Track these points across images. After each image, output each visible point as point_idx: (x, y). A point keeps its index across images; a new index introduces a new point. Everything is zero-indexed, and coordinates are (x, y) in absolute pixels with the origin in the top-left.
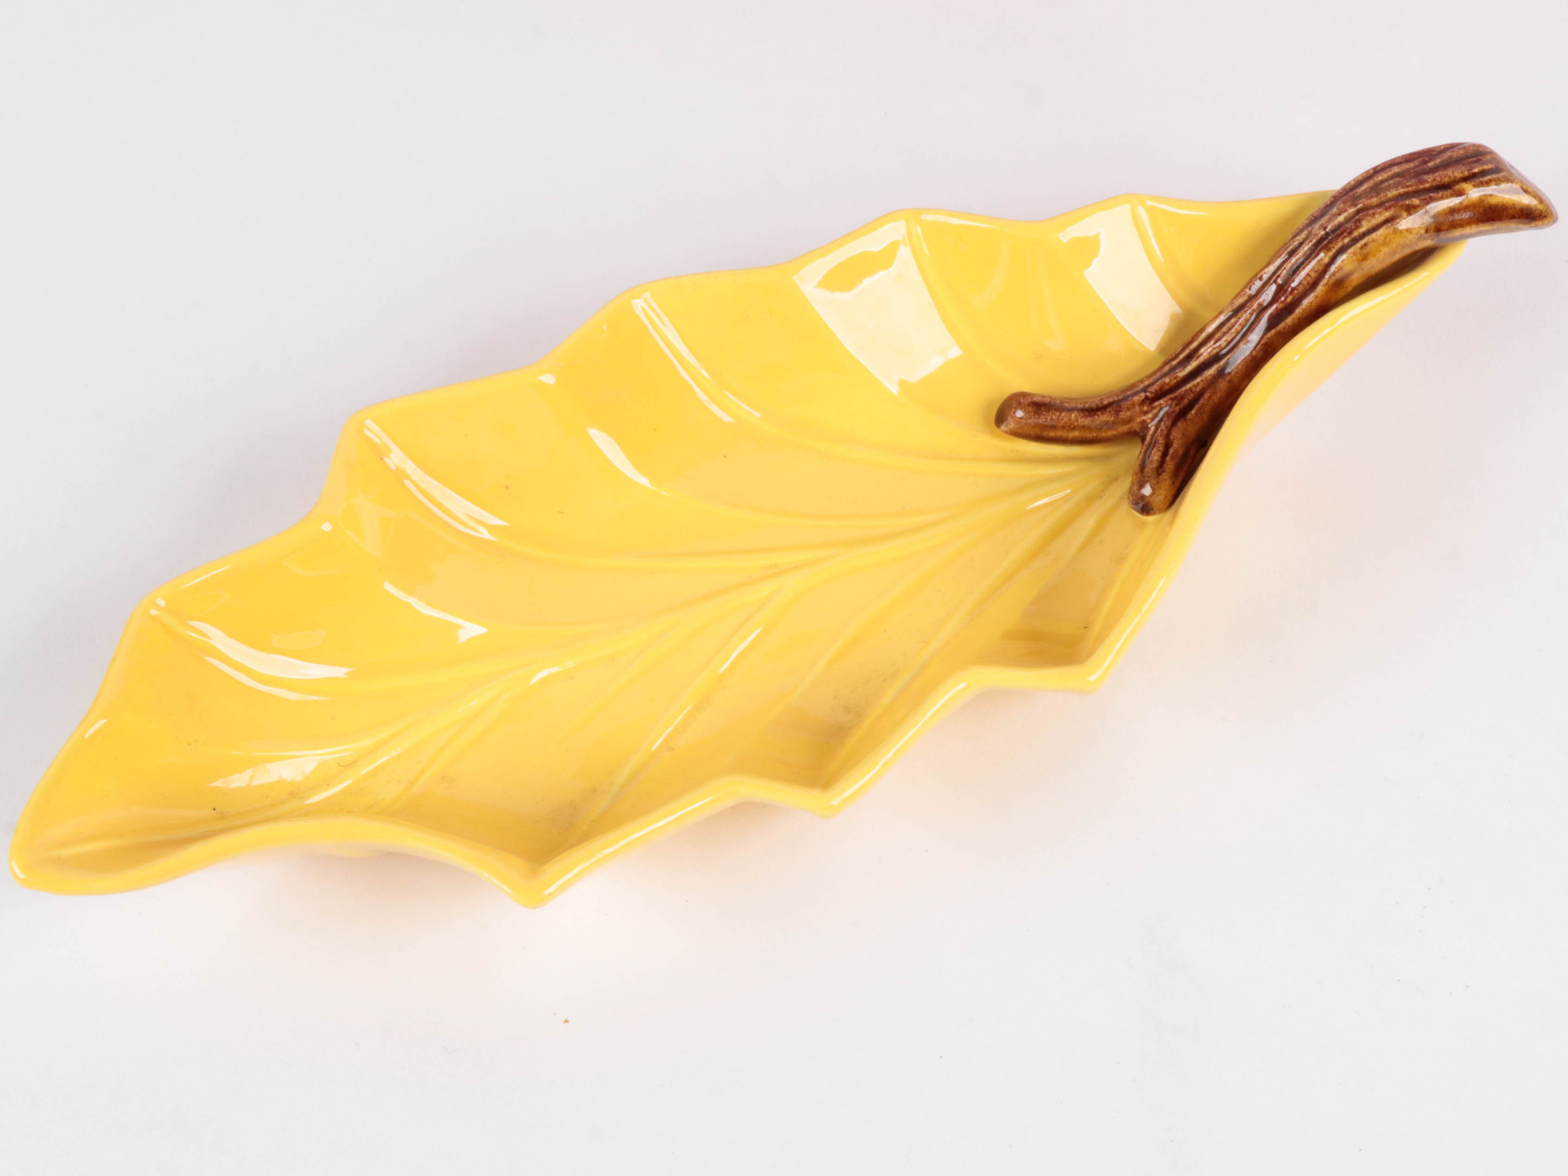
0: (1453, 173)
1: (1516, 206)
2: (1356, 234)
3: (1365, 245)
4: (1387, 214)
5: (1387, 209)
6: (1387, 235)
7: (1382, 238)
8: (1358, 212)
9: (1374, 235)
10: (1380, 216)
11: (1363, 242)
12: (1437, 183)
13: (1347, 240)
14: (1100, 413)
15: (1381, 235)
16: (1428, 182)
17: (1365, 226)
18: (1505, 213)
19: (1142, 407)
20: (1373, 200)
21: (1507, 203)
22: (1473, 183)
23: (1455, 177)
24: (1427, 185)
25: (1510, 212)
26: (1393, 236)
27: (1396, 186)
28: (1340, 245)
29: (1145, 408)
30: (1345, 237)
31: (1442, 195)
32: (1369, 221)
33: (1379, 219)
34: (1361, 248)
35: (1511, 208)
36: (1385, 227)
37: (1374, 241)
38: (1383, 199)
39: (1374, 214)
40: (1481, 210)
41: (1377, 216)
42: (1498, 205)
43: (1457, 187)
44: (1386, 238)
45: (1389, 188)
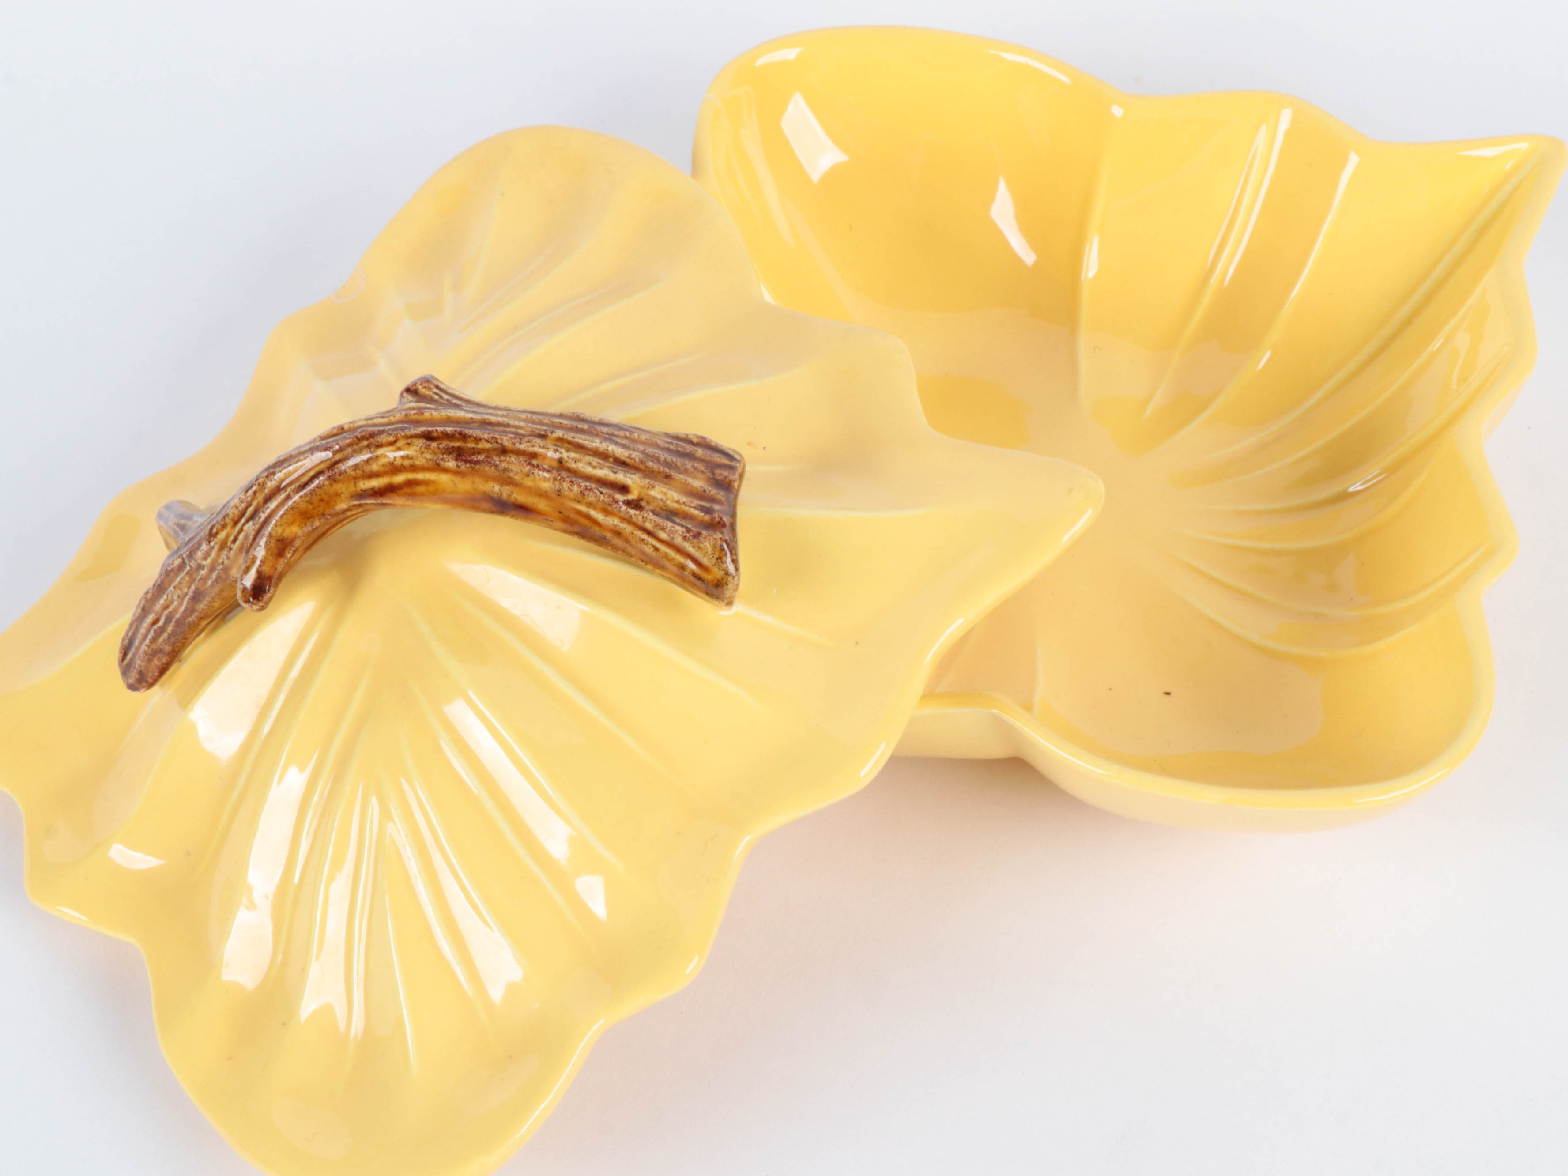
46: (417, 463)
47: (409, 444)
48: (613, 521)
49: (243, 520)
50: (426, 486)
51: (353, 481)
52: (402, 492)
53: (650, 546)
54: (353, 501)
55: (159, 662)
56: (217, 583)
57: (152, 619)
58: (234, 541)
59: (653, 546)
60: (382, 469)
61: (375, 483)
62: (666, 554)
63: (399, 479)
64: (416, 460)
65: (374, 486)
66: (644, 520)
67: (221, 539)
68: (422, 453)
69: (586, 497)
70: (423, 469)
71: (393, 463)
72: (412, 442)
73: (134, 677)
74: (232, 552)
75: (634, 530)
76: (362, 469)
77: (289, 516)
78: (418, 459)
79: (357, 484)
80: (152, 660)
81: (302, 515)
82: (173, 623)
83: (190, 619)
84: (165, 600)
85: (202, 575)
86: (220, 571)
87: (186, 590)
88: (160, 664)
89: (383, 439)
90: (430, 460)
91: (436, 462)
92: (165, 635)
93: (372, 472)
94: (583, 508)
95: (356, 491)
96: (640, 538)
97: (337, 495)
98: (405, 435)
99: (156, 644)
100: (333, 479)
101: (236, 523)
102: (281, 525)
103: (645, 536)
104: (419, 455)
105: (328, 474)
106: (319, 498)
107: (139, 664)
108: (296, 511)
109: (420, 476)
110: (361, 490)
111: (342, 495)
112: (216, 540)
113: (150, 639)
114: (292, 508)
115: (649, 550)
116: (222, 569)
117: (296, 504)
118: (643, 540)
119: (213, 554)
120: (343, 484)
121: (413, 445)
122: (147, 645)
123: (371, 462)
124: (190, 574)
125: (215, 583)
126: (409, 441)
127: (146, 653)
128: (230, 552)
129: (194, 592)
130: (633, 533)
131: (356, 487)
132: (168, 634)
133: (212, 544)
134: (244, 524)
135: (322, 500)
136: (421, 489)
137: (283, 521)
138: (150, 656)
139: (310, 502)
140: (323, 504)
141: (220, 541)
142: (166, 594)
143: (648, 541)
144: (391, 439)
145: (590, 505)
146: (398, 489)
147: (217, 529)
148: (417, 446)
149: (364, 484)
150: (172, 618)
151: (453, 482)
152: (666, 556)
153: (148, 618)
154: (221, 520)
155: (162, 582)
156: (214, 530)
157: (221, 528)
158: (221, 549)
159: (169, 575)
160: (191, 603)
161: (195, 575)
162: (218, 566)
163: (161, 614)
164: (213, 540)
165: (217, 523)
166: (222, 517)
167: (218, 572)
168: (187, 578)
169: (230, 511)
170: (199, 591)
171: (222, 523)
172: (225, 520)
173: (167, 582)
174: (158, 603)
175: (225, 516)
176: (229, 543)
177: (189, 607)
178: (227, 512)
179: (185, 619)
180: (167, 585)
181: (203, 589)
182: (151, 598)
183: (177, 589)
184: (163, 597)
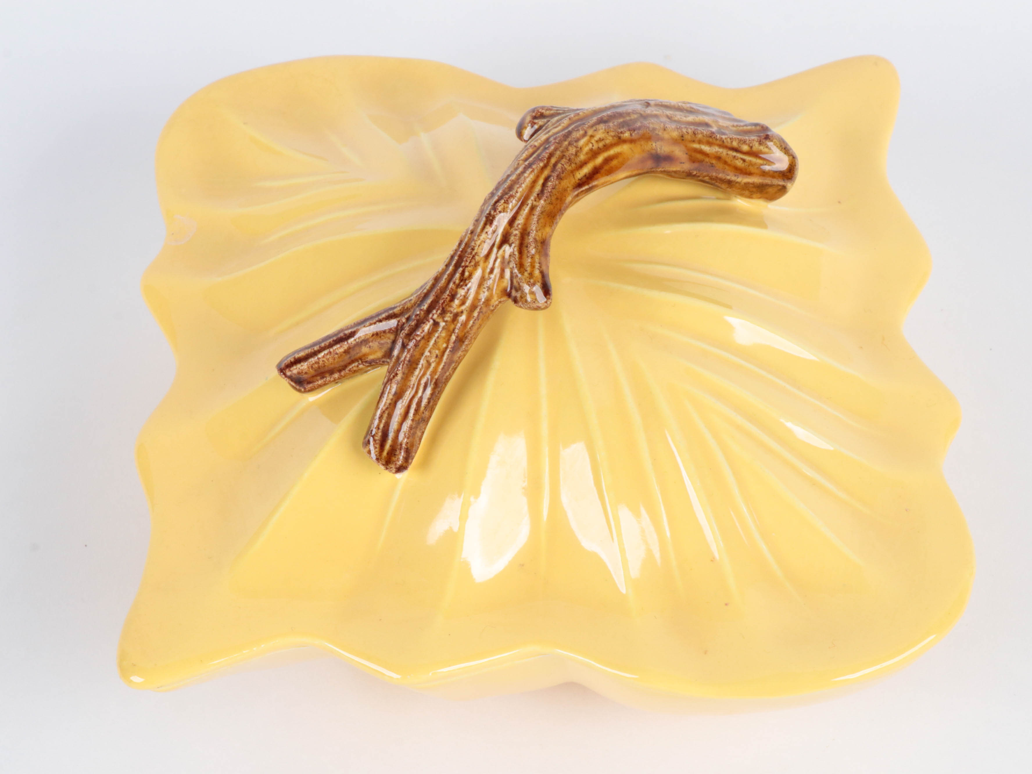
46: (608, 142)
47: (595, 130)
48: (715, 149)
50: (616, 159)
51: (571, 175)
52: (603, 171)
53: (740, 160)
54: (574, 192)
59: (742, 159)
60: (586, 156)
61: (586, 170)
62: (750, 161)
63: (599, 160)
64: (606, 140)
65: (586, 173)
66: (731, 141)
68: (608, 132)
69: (697, 136)
70: (612, 146)
71: (592, 149)
72: (596, 128)
73: (400, 458)
75: (728, 151)
76: (574, 162)
77: (542, 220)
78: (607, 139)
79: (575, 176)
80: (416, 433)
81: (549, 216)
83: (448, 373)
84: (421, 369)
86: (482, 306)
89: (575, 135)
90: (614, 136)
91: (618, 136)
93: (581, 162)
94: (696, 146)
95: (575, 182)
96: (732, 156)
97: (565, 190)
98: (589, 126)
100: (559, 178)
102: (539, 230)
103: (734, 154)
104: (607, 135)
105: (555, 174)
106: (555, 197)
107: (406, 442)
108: (545, 214)
109: (612, 152)
110: (579, 179)
111: (568, 189)
113: (413, 412)
114: (542, 213)
115: (739, 163)
117: (543, 208)
118: (735, 157)
120: (566, 179)
121: (599, 130)
122: (411, 419)
123: (578, 154)
124: (445, 329)
126: (594, 128)
130: (727, 154)
131: (575, 179)
132: (428, 399)
135: (557, 199)
136: (614, 163)
137: (540, 226)
139: (551, 203)
140: (559, 201)
142: (421, 363)
143: (738, 157)
144: (581, 132)
145: (700, 142)
146: (600, 169)
148: (602, 129)
149: (579, 174)
150: (430, 382)
151: (631, 149)
152: (751, 164)
153: (405, 396)
154: (470, 262)
155: (411, 356)
156: (467, 274)
157: (474, 268)
158: (480, 285)
159: (419, 346)
160: (450, 356)
161: (452, 326)
162: (479, 302)
163: (419, 384)
164: (470, 282)
165: (467, 266)
166: (470, 259)
167: (479, 308)
168: (444, 334)
169: (478, 249)
170: (459, 338)
171: (473, 264)
172: (475, 259)
173: (417, 354)
174: (412, 377)
175: (474, 256)
176: (487, 276)
177: (448, 360)
178: (475, 251)
179: (443, 376)
180: (417, 357)
181: (464, 333)
182: (402, 378)
183: (433, 351)
184: (417, 368)
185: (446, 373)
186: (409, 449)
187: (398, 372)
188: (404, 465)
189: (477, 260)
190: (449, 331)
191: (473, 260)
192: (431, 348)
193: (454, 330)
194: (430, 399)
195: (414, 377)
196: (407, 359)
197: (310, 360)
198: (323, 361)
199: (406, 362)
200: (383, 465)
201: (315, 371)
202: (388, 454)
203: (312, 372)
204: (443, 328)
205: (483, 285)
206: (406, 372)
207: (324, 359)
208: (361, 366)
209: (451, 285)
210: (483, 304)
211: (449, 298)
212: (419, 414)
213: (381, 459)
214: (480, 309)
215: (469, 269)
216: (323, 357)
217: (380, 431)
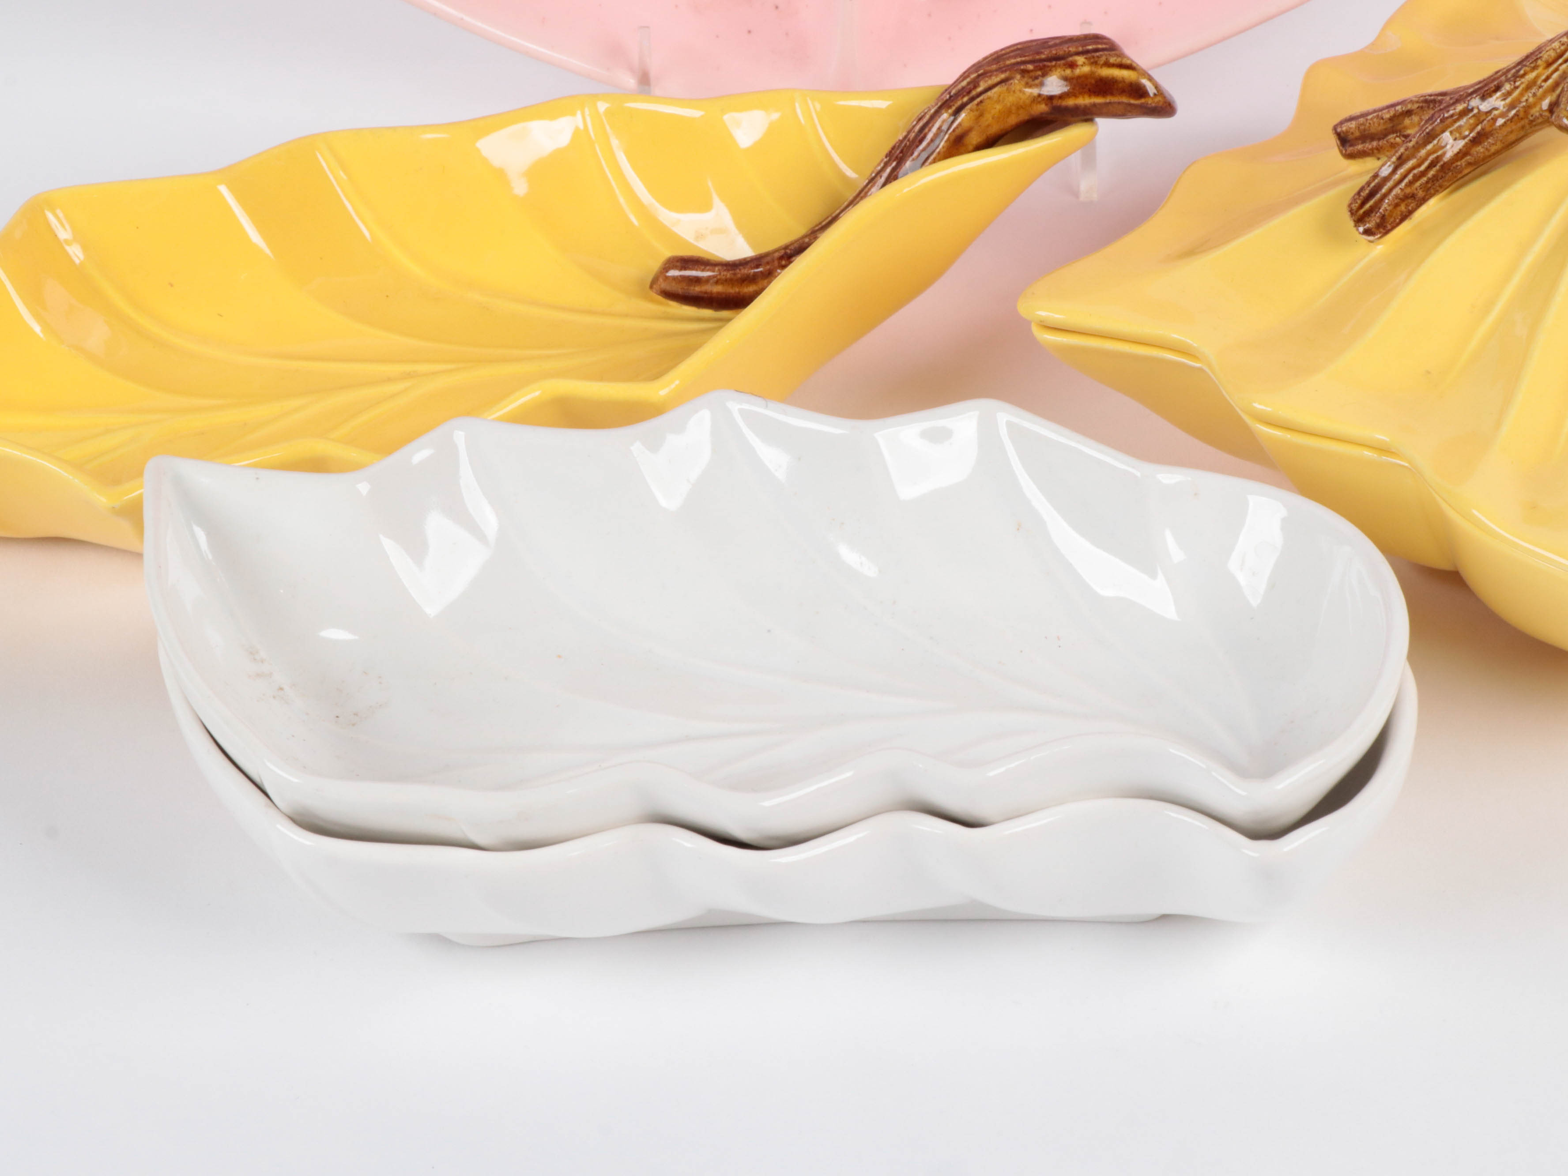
0: (1068, 48)
1: (1126, 81)
2: (974, 93)
3: (981, 102)
4: (1003, 76)
5: (1002, 72)
6: (1000, 93)
7: (995, 95)
8: (979, 76)
9: (989, 94)
10: (996, 78)
11: (979, 100)
12: (1053, 55)
13: (965, 99)
14: (741, 267)
15: (995, 93)
16: (1044, 54)
17: (982, 86)
18: (1116, 87)
19: (780, 261)
20: (992, 66)
21: (1117, 76)
22: (1085, 56)
23: (1070, 51)
24: (1043, 56)
25: (1120, 85)
26: (1006, 94)
27: (1015, 57)
28: (959, 103)
29: (783, 263)
30: (964, 96)
31: (1056, 64)
32: (987, 81)
33: (995, 79)
34: (978, 104)
35: (1121, 82)
36: (999, 86)
37: (989, 98)
38: (1002, 66)
39: (991, 76)
40: (1093, 81)
41: (993, 78)
42: (1108, 77)
43: (1070, 59)
44: (1000, 96)
45: (1008, 59)
49: (1560, 61)
55: (1406, 208)
56: (1511, 122)
57: (1412, 164)
58: (1546, 80)
67: (1530, 80)
73: (1374, 222)
74: (1541, 90)
80: (1400, 205)
82: (1438, 167)
83: (1459, 163)
84: (1434, 146)
85: (1495, 115)
86: (1521, 109)
87: (1467, 133)
88: (1405, 210)
92: (1424, 179)
99: (1411, 188)
101: (1549, 65)
107: (1385, 208)
112: (1523, 80)
113: (1407, 183)
116: (1524, 107)
119: (1516, 93)
122: (1401, 189)
124: (1476, 117)
125: (1509, 122)
127: (1397, 196)
128: (1538, 90)
129: (1478, 133)
132: (1428, 178)
133: (1517, 84)
134: (1561, 64)
138: (1399, 200)
141: (1528, 81)
142: (1437, 139)
147: (1524, 71)
150: (1438, 162)
153: (1408, 164)
154: (1531, 63)
155: (1432, 129)
156: (1522, 72)
157: (1531, 70)
158: (1528, 88)
159: (1444, 122)
160: (1468, 146)
161: (1484, 117)
162: (1520, 104)
163: (1425, 159)
164: (1520, 80)
165: (1526, 66)
166: (1533, 60)
167: (1517, 109)
168: (1472, 121)
169: (1544, 54)
170: (1485, 131)
171: (1532, 65)
172: (1536, 62)
173: (1438, 129)
174: (1423, 149)
175: (1537, 59)
176: (1539, 82)
177: (1464, 149)
178: (1541, 55)
179: (1454, 163)
180: (1438, 132)
181: (1491, 129)
182: (1413, 146)
183: (1455, 133)
184: (1431, 142)
185: (1457, 161)
186: (1386, 217)
187: (1412, 139)
188: (1373, 230)
189: (1538, 63)
190: (1479, 120)
191: (1534, 63)
192: (1454, 129)
193: (1483, 121)
194: (1430, 179)
195: (1425, 150)
196: (1427, 130)
197: (1360, 120)
198: (1370, 124)
199: (1425, 133)
200: (1354, 221)
201: (1361, 133)
202: (1364, 212)
203: (1357, 134)
204: (1474, 116)
205: (1532, 89)
206: (1421, 142)
207: (1371, 122)
208: (1398, 139)
209: (1503, 78)
210: (1522, 107)
211: (1494, 88)
212: (1412, 188)
213: (1355, 214)
214: (1517, 111)
215: (1527, 69)
216: (1371, 119)
217: (1369, 188)
